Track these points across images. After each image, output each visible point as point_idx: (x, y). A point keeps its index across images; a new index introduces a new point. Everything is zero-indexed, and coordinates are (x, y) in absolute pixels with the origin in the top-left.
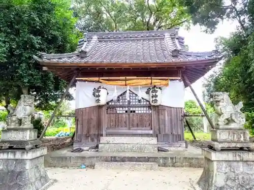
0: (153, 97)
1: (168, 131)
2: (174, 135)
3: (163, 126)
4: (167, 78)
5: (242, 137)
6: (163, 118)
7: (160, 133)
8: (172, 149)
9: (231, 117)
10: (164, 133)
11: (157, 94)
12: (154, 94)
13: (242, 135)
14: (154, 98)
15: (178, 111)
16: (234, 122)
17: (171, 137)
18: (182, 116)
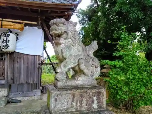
0: (3, 42)
1: (23, 80)
2: (29, 84)
3: (18, 75)
4: (21, 21)
5: (96, 102)
6: (18, 66)
7: (14, 83)
8: (26, 98)
9: (78, 65)
10: (18, 83)
11: (8, 38)
12: (5, 38)
13: (95, 98)
14: (5, 44)
15: (36, 59)
16: (84, 73)
17: (26, 86)
18: (39, 64)
